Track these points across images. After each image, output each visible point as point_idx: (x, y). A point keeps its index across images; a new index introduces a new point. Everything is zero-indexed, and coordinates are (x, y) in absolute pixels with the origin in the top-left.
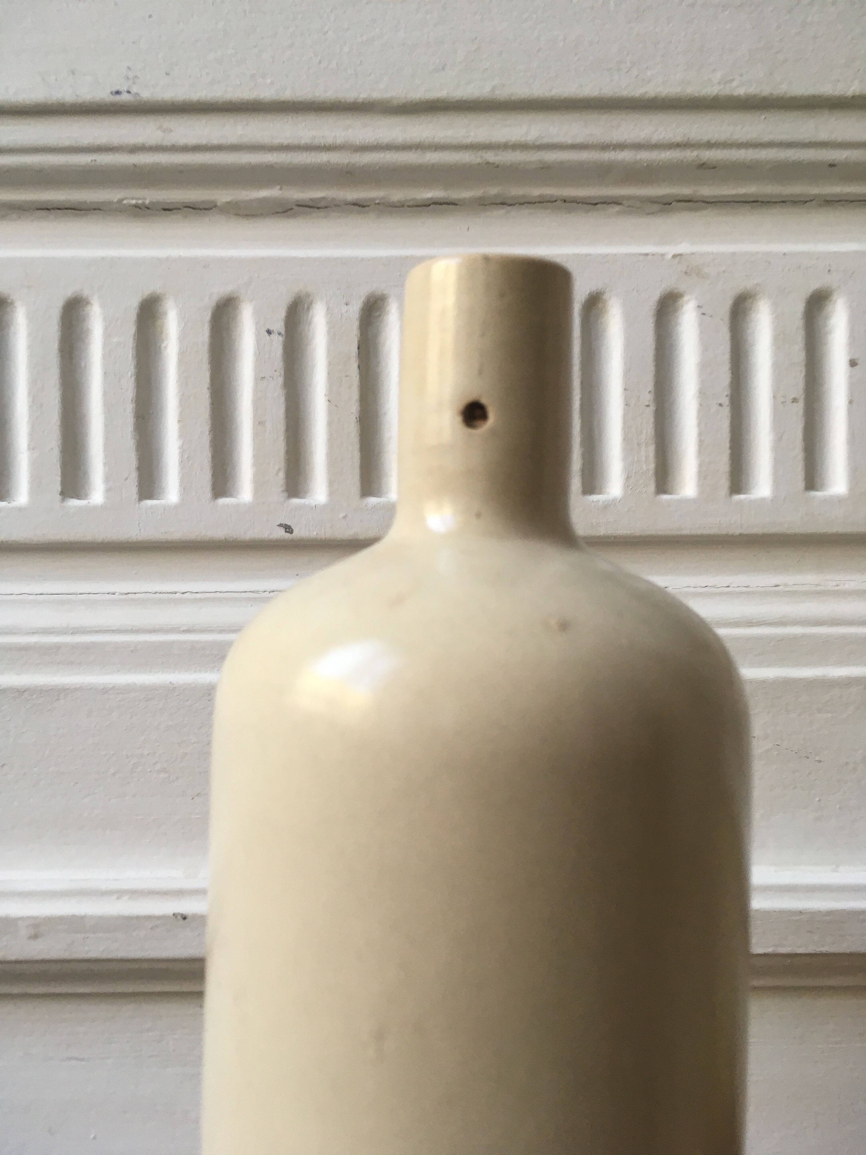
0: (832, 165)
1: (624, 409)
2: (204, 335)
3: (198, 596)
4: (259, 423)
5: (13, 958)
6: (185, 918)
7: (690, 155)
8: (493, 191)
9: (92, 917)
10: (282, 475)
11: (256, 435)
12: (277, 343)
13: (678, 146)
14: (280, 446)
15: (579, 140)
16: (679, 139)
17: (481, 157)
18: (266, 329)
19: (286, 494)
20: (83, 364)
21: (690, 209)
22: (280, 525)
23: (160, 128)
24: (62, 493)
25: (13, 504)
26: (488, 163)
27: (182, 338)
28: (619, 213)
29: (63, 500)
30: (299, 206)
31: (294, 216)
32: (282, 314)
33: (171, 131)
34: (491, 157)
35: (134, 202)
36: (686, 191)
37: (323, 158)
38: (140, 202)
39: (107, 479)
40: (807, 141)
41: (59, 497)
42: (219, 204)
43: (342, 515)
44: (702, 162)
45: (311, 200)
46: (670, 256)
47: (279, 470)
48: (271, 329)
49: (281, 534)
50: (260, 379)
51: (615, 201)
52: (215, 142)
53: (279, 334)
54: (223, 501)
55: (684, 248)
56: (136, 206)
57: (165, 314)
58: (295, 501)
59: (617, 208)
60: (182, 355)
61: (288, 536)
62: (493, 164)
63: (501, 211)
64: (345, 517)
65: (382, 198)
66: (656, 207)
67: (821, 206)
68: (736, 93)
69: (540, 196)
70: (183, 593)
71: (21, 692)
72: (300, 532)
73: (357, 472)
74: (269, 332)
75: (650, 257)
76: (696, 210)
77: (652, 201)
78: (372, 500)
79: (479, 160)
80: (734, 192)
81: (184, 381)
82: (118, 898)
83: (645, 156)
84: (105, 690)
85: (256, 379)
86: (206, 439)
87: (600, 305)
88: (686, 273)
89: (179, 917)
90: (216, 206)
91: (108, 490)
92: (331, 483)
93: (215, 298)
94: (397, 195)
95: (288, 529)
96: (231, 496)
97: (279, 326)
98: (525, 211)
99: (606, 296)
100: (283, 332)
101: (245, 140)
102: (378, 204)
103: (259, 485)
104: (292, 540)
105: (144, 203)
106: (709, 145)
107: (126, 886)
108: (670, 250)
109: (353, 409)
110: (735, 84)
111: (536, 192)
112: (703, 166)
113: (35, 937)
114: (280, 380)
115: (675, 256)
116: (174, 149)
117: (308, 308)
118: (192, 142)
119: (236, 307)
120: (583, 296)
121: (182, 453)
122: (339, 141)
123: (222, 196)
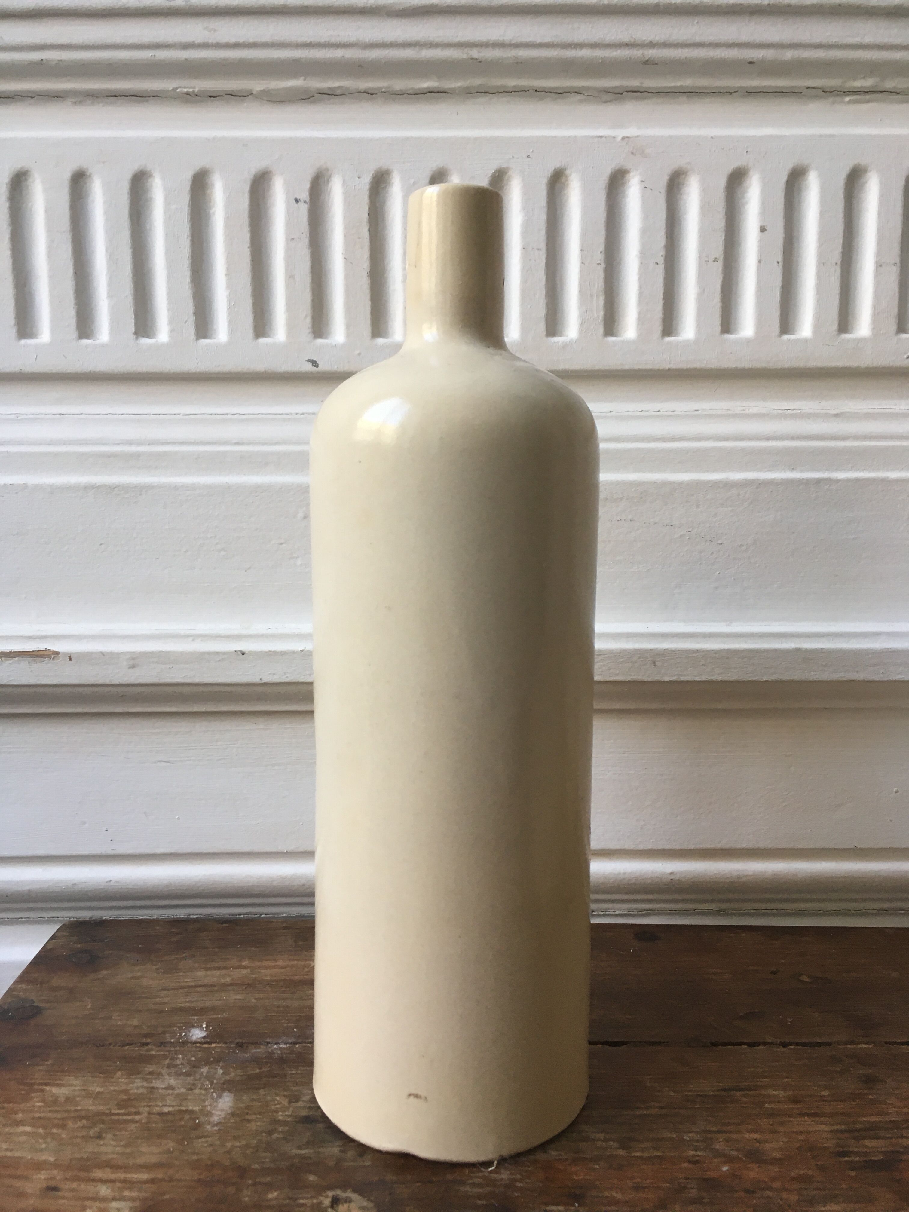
0: (751, 63)
1: (581, 267)
2: (244, 203)
3: (244, 417)
4: (290, 277)
5: (117, 682)
6: (243, 654)
7: (637, 53)
8: (476, 82)
9: (174, 652)
10: (309, 320)
11: (287, 286)
12: (303, 209)
13: (627, 45)
14: (307, 296)
15: (547, 40)
16: (627, 39)
17: (467, 54)
18: (294, 198)
19: (312, 336)
20: (148, 228)
21: (637, 99)
22: (308, 360)
23: (206, 28)
24: (136, 333)
25: (97, 342)
26: (472, 59)
27: (227, 205)
28: (581, 101)
29: (137, 338)
30: (320, 93)
31: (315, 102)
32: (307, 185)
33: (215, 31)
34: (475, 53)
35: (186, 90)
36: (635, 83)
37: (339, 53)
38: (191, 90)
39: (171, 322)
40: (731, 42)
41: (134, 337)
42: (254, 92)
43: (357, 352)
44: (647, 58)
45: (330, 89)
46: (619, 138)
47: (306, 316)
48: (298, 198)
49: (309, 367)
50: (290, 240)
51: (578, 92)
52: (251, 40)
53: (305, 202)
54: (262, 340)
55: (631, 131)
56: (188, 94)
57: (213, 185)
58: (319, 341)
59: (579, 97)
60: (228, 219)
61: (314, 369)
62: (477, 59)
63: (484, 99)
64: (359, 354)
65: (387, 87)
66: (610, 96)
67: (744, 96)
69: (515, 86)
70: (233, 415)
71: (112, 488)
72: (324, 366)
73: (369, 316)
74: (297, 201)
75: (604, 138)
76: (644, 98)
77: (606, 91)
78: (380, 341)
79: (465, 56)
80: (673, 84)
81: (229, 242)
82: (193, 640)
83: (599, 53)
84: (176, 488)
85: (287, 239)
86: (248, 289)
87: (563, 179)
88: (632, 153)
89: (239, 653)
90: (252, 94)
91: (172, 331)
92: (348, 326)
93: (253, 172)
94: (399, 85)
95: (315, 363)
96: (269, 336)
97: (304, 195)
98: (503, 99)
99: (568, 172)
100: (308, 200)
101: (276, 39)
102: (384, 92)
103: (291, 327)
104: (318, 373)
105: (193, 92)
106: (652, 45)
107: (198, 632)
108: (620, 133)
109: (365, 265)
111: (512, 82)
112: (647, 62)
113: (133, 667)
114: (306, 241)
115: (623, 138)
116: (218, 46)
117: (328, 181)
118: (233, 40)
119: (270, 179)
120: (549, 171)
121: (229, 301)
122: (353, 39)
123: (257, 85)
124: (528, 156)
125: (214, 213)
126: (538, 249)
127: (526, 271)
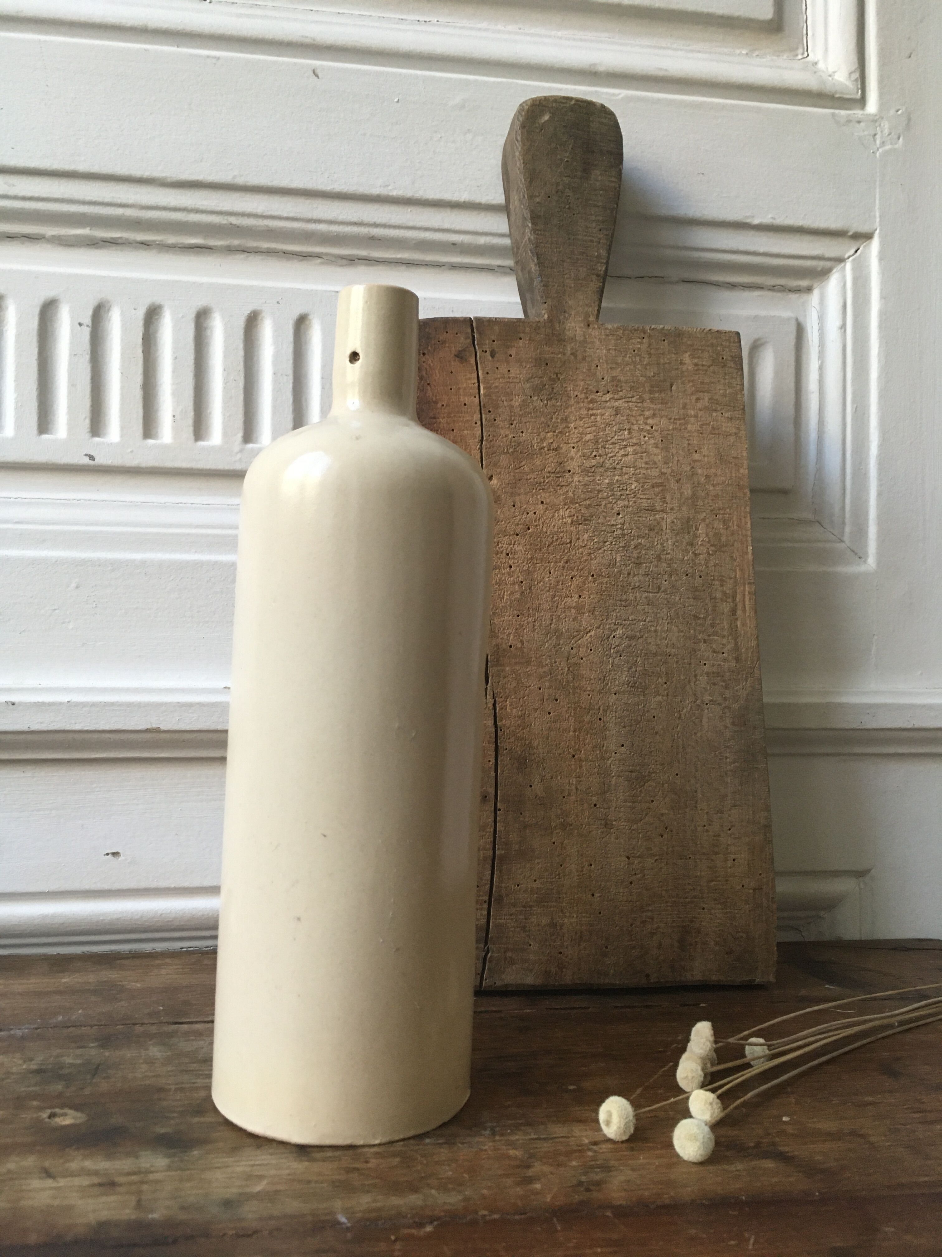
0: (454, 244)
1: (322, 391)
2: (34, 323)
3: (26, 500)
4: (72, 385)
6: (13, 704)
7: (363, 230)
8: (236, 242)
10: (88, 421)
11: (69, 393)
12: (86, 332)
13: (355, 224)
14: (87, 403)
15: (291, 215)
16: (355, 219)
17: (227, 220)
18: (78, 322)
19: (91, 435)
21: (366, 265)
22: (86, 455)
23: (5, 183)
26: (231, 224)
27: (19, 324)
28: (322, 263)
30: (103, 241)
31: (99, 248)
32: (90, 312)
33: (13, 185)
34: (233, 220)
36: (363, 253)
37: (120, 211)
40: (437, 227)
42: (47, 237)
43: (129, 450)
44: (371, 236)
45: (112, 238)
47: (85, 418)
48: (82, 322)
49: (86, 461)
50: (73, 355)
51: (318, 256)
52: (45, 195)
53: (88, 326)
54: (44, 436)
57: (7, 308)
58: (96, 439)
59: (320, 260)
60: (18, 336)
61: (91, 462)
62: (235, 225)
63: (243, 256)
64: (132, 452)
65: (161, 241)
66: (345, 262)
67: (450, 269)
68: (391, 194)
69: (267, 248)
70: (16, 498)
72: (101, 460)
73: (141, 421)
74: (80, 324)
76: (372, 265)
77: (342, 257)
78: (150, 442)
79: (225, 222)
80: (394, 256)
81: (19, 353)
83: (334, 228)
85: (70, 355)
86: (34, 394)
87: (307, 323)
89: (10, 704)
90: (44, 238)
92: (122, 428)
93: (43, 299)
94: (171, 239)
95: (92, 458)
96: (51, 434)
97: (87, 321)
98: (259, 257)
99: (311, 317)
100: (90, 325)
101: (66, 196)
102: (158, 244)
103: (71, 427)
104: (94, 466)
106: (376, 225)
109: (138, 379)
110: (390, 188)
111: (265, 245)
112: (372, 238)
114: (87, 357)
116: (15, 198)
117: (109, 310)
118: (29, 194)
119: (57, 307)
120: (295, 315)
121: (17, 402)
122: (131, 202)
123: (50, 231)
124: (278, 302)
125: (6, 331)
126: (286, 375)
127: (277, 391)
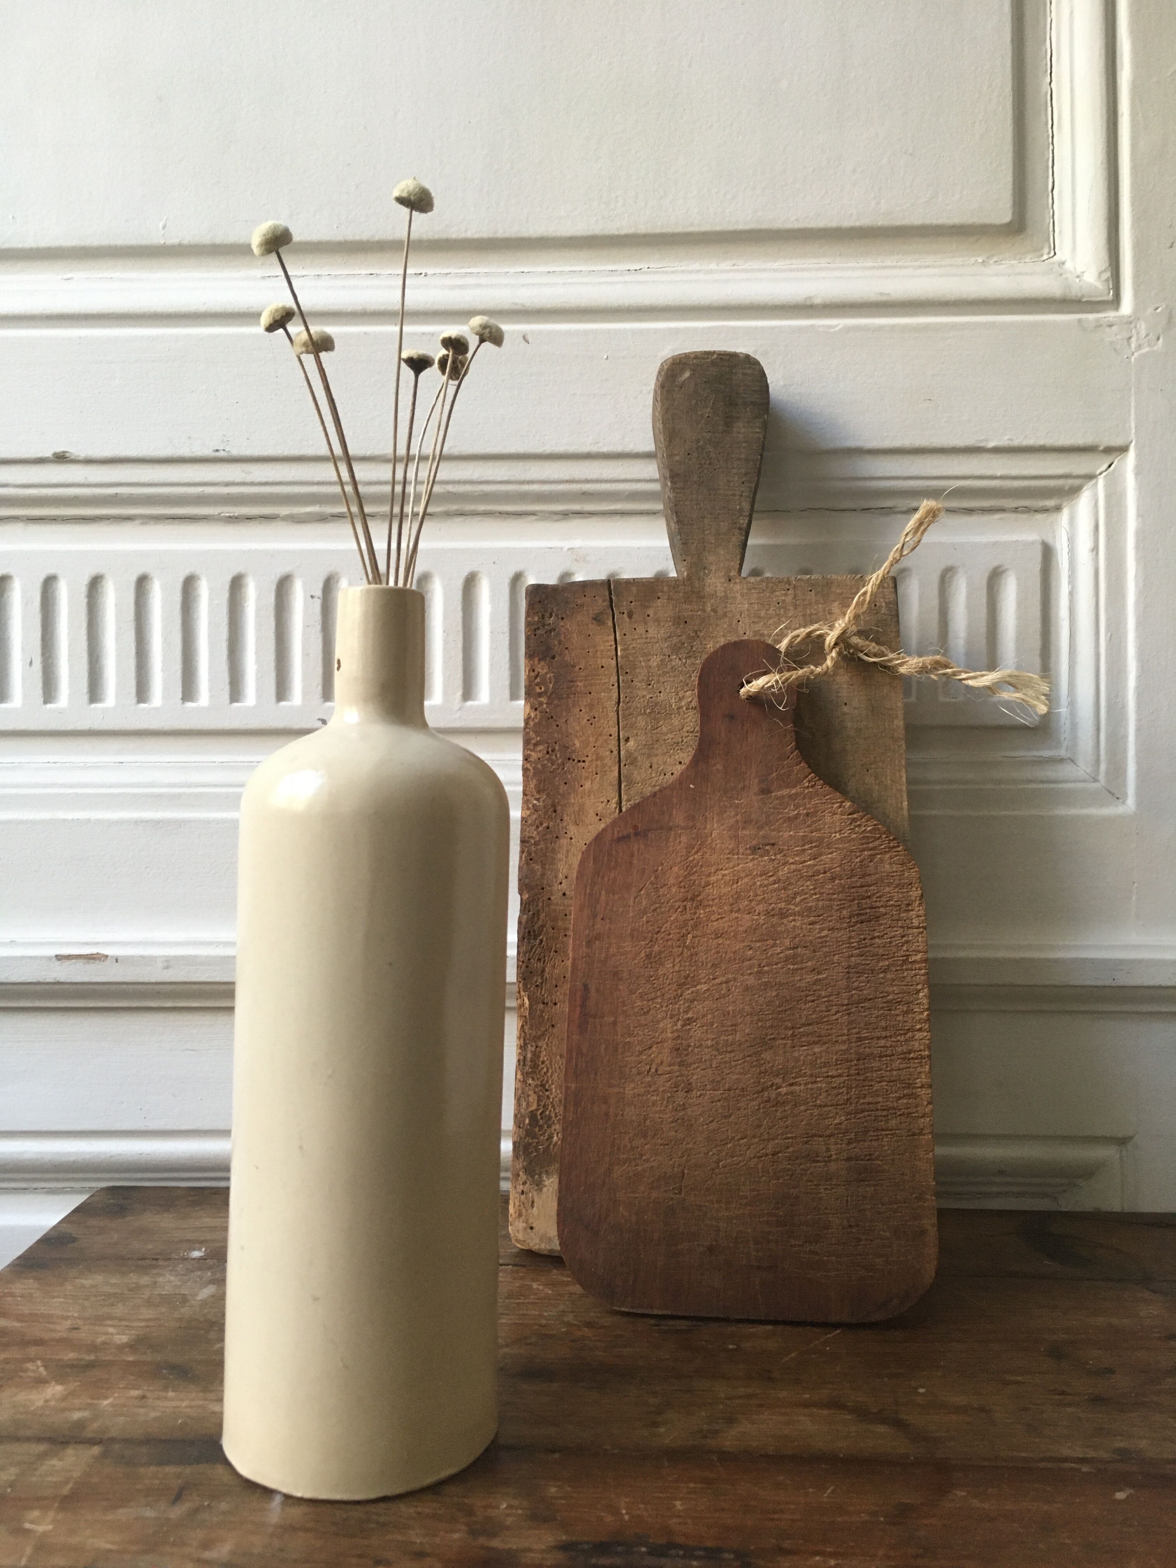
2: (271, 599)
4: (306, 655)
5: (153, 980)
7: (575, 488)
8: (454, 507)
9: (201, 956)
10: (320, 688)
11: (304, 662)
12: (318, 603)
13: (567, 481)
14: (319, 669)
15: (505, 478)
16: (567, 478)
17: (444, 488)
18: (310, 595)
19: (322, 700)
20: (195, 617)
21: (579, 518)
22: (319, 719)
23: (243, 471)
24: (182, 699)
25: (152, 706)
26: (448, 492)
27: (258, 599)
28: (537, 520)
29: (183, 703)
30: (332, 516)
31: (329, 522)
32: (321, 585)
33: (250, 473)
34: (450, 488)
35: (228, 515)
36: (576, 507)
38: (232, 515)
39: (211, 690)
41: (181, 702)
42: (281, 516)
44: (584, 491)
45: (340, 513)
46: (566, 549)
47: (318, 685)
48: (313, 594)
49: (319, 725)
50: (306, 626)
51: (533, 514)
52: (278, 480)
53: (319, 598)
54: (283, 704)
55: (577, 543)
56: (230, 517)
58: (326, 704)
59: (534, 517)
60: (258, 611)
61: (324, 726)
62: (452, 492)
63: (461, 519)
66: (559, 517)
68: (601, 450)
69: (484, 510)
71: (157, 823)
74: (312, 597)
75: (553, 550)
76: (586, 518)
77: (556, 513)
79: (443, 490)
80: (607, 508)
81: (259, 627)
82: (217, 946)
84: (209, 822)
85: (304, 627)
86: (272, 664)
88: (576, 560)
90: (279, 517)
91: (211, 697)
93: (278, 576)
95: (324, 722)
96: (288, 700)
97: (319, 593)
98: (479, 518)
99: (526, 574)
100: (321, 597)
101: (296, 479)
103: (305, 694)
105: (234, 516)
106: (587, 481)
107: (220, 940)
108: (566, 545)
110: (600, 445)
111: (482, 508)
112: (584, 493)
113: (167, 968)
114: (319, 627)
115: (569, 549)
116: (252, 484)
117: (337, 582)
118: (264, 480)
119: (292, 581)
120: (511, 573)
121: (257, 674)
123: (284, 511)
124: (494, 563)
125: (247, 606)
126: (503, 633)
127: (493, 649)
